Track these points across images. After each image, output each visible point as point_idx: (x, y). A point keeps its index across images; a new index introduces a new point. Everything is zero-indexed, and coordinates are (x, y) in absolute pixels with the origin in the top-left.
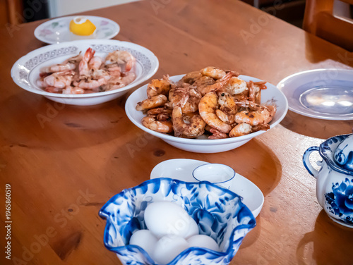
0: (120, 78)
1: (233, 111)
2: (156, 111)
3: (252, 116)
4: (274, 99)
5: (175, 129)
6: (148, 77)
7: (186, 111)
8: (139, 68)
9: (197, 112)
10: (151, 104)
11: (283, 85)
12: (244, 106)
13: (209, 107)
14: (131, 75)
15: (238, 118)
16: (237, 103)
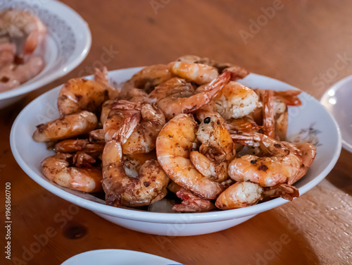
0: (12, 67)
1: (226, 154)
2: (73, 144)
3: (264, 168)
4: (315, 128)
5: (107, 187)
6: (66, 70)
7: (131, 149)
8: (52, 46)
9: (152, 154)
10: (63, 131)
11: (333, 101)
12: (251, 143)
13: (177, 144)
14: (35, 62)
15: (236, 169)
16: (236, 137)
